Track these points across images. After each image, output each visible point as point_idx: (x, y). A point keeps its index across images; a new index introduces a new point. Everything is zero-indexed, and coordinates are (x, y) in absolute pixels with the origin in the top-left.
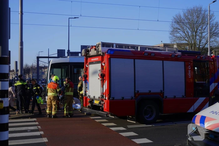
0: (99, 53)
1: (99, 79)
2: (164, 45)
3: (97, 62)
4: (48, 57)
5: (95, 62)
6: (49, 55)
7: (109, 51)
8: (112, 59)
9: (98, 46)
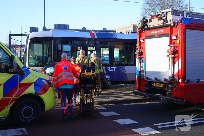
0: (169, 23)
1: (168, 56)
2: (133, 26)
3: (161, 35)
4: (21, 35)
5: (158, 35)
6: (21, 33)
7: (184, 20)
8: (187, 31)
9: (167, 14)
